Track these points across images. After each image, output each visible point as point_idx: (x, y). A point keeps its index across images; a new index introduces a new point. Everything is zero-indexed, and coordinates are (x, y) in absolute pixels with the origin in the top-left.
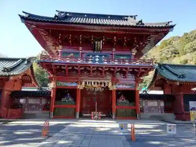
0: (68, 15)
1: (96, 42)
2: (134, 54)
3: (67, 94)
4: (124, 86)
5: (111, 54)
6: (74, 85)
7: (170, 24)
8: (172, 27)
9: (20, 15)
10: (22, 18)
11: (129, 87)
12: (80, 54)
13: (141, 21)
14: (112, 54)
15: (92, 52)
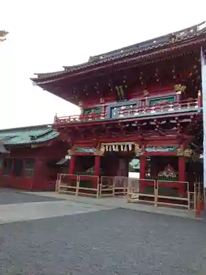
0: (102, 57)
1: (117, 87)
2: (180, 93)
4: (159, 150)
5: (143, 101)
9: (31, 79)
11: (167, 150)
12: (103, 108)
14: (145, 100)
15: (116, 103)
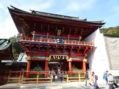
0: (38, 13)
1: (58, 30)
2: (81, 39)
3: (37, 65)
4: (76, 59)
6: (43, 58)
7: (102, 22)
8: (104, 24)
9: (8, 8)
10: (10, 10)
11: (79, 59)
12: (47, 37)
13: (86, 20)
15: (55, 36)
